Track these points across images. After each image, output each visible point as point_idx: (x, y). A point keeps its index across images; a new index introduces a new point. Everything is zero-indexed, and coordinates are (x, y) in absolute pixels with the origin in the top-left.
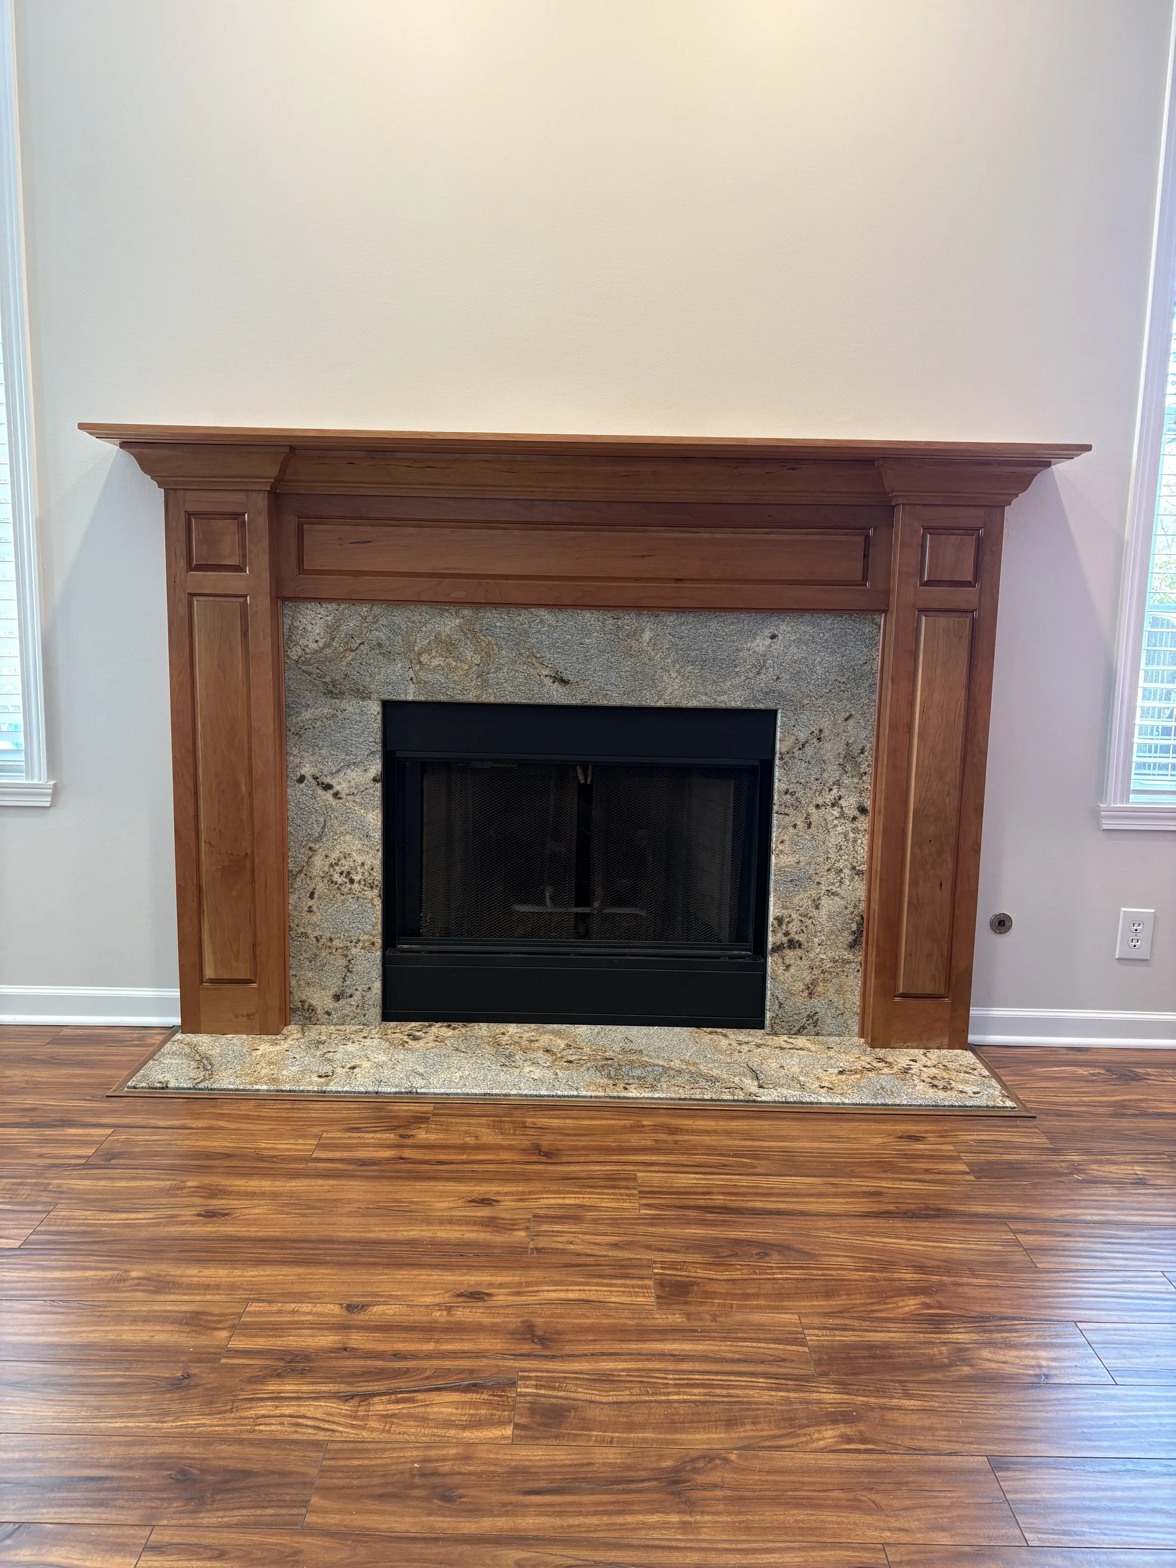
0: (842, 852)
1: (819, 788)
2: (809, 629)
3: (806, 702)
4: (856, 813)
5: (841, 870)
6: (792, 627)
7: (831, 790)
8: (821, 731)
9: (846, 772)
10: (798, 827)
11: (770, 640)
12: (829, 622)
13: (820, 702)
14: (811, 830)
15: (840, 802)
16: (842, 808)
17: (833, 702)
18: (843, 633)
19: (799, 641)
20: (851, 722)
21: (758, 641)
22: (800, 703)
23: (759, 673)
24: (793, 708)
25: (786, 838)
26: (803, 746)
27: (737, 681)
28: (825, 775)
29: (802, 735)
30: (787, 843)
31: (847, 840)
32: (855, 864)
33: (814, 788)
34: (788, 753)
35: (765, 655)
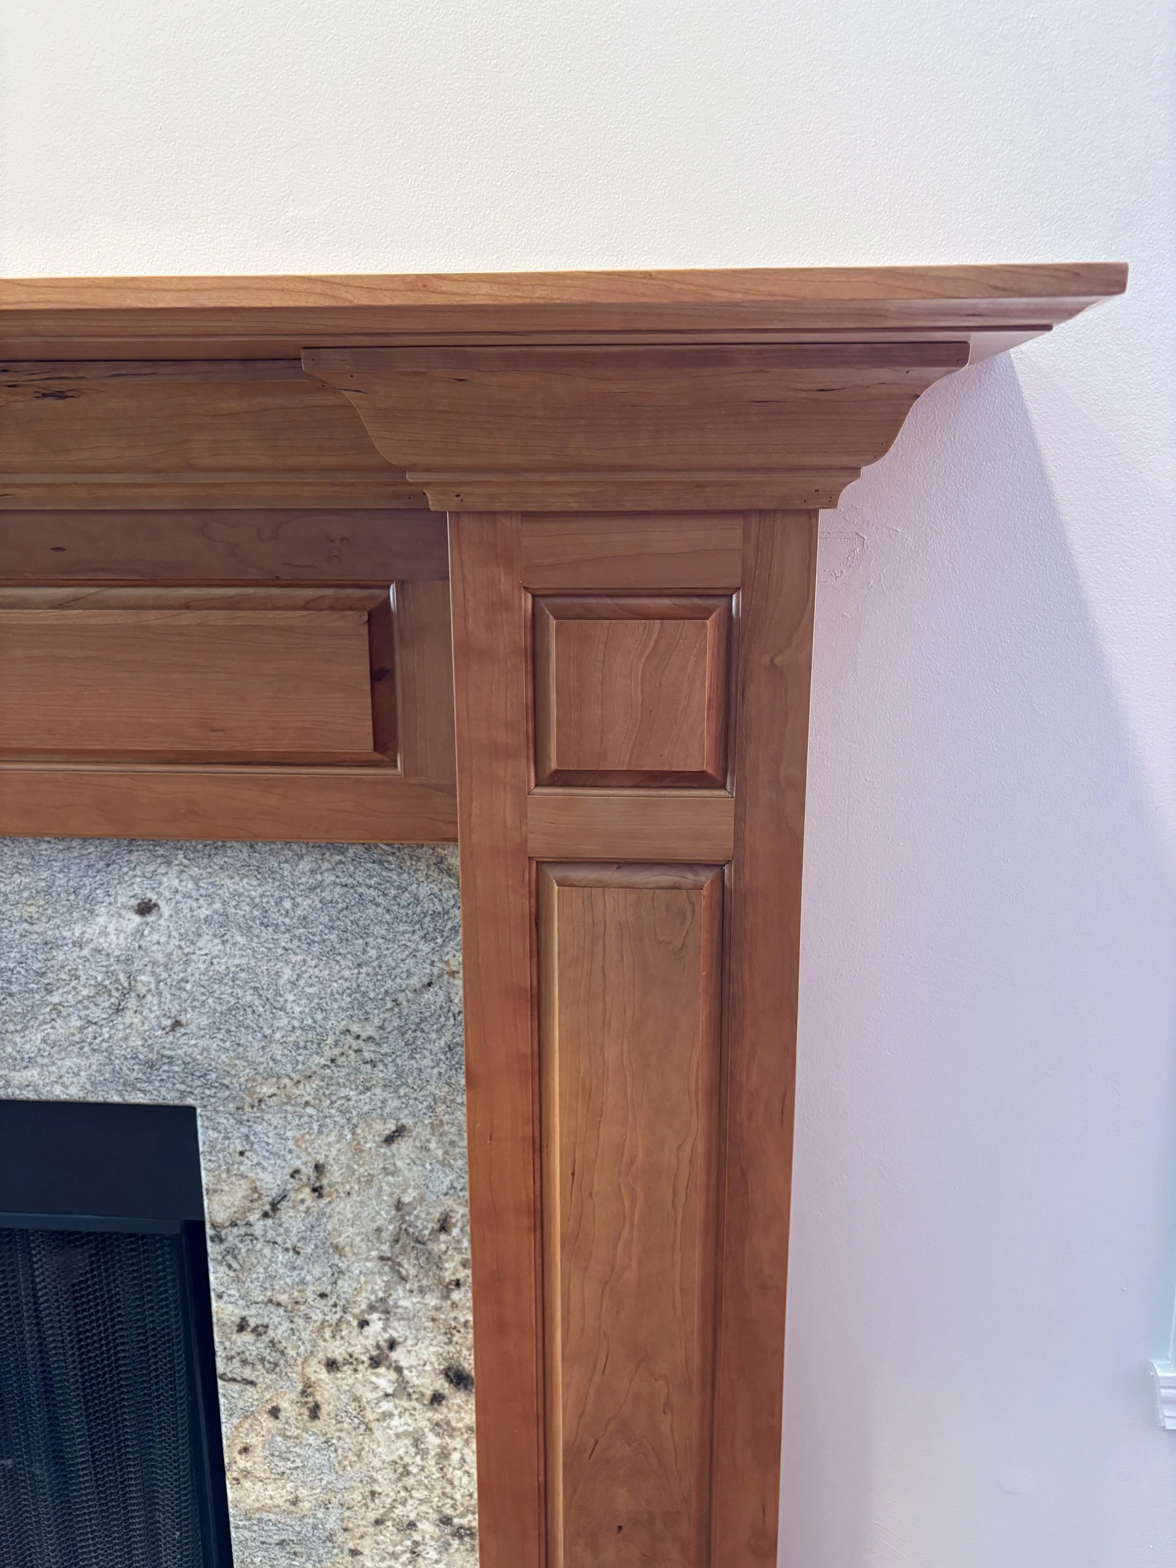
0: (410, 1481)
1: (333, 1318)
2: (248, 886)
3: (266, 1090)
4: (442, 1385)
5: (412, 1525)
6: (196, 881)
7: (363, 1324)
8: (319, 1168)
9: (404, 1279)
10: (282, 1415)
11: (137, 919)
12: (305, 865)
13: (307, 1092)
14: (318, 1423)
15: (394, 1355)
16: (399, 1370)
17: (344, 1092)
18: (352, 898)
19: (224, 921)
20: (404, 1147)
21: (101, 920)
22: (251, 1092)
23: (119, 1010)
24: (232, 1107)
25: (253, 1440)
26: (274, 1206)
27: (61, 1030)
28: (344, 1284)
29: (267, 1178)
30: (259, 1453)
31: (423, 1453)
32: (449, 1511)
33: (317, 1316)
34: (234, 1224)
35: (129, 961)
